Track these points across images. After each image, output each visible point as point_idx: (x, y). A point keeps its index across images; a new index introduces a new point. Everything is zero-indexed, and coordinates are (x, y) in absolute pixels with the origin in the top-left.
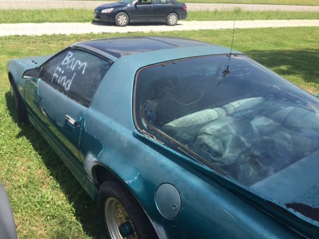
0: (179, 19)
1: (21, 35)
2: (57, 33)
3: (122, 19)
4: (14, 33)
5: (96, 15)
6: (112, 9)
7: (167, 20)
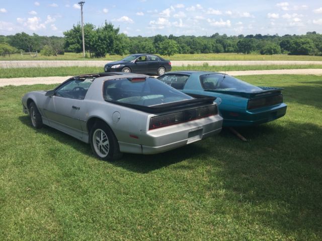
0: (166, 71)
5: (106, 70)
6: (119, 65)
7: (158, 72)
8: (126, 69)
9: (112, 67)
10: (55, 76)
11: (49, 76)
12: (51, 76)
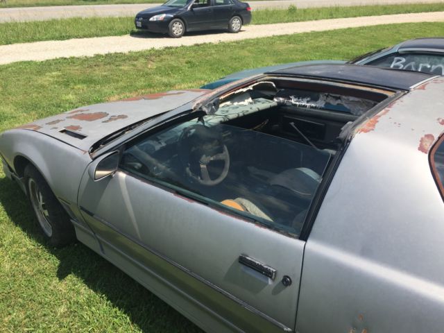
0: (243, 23)
1: (68, 57)
2: (112, 52)
3: (177, 28)
4: (58, 55)
5: (139, 24)
6: (164, 15)
7: (229, 26)
8: (176, 22)
9: (151, 19)
10: (47, 39)
11: (36, 40)
12: (40, 40)
